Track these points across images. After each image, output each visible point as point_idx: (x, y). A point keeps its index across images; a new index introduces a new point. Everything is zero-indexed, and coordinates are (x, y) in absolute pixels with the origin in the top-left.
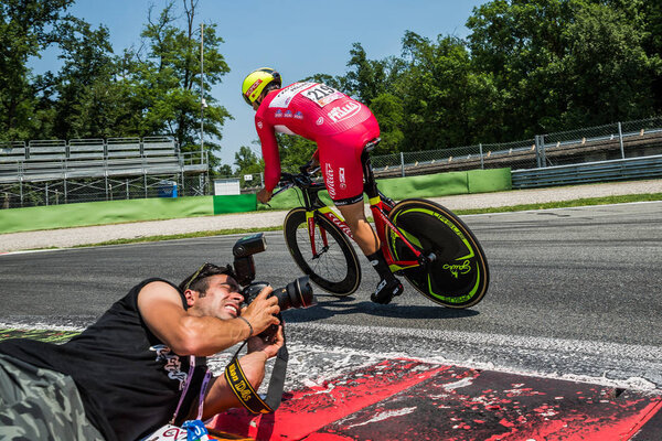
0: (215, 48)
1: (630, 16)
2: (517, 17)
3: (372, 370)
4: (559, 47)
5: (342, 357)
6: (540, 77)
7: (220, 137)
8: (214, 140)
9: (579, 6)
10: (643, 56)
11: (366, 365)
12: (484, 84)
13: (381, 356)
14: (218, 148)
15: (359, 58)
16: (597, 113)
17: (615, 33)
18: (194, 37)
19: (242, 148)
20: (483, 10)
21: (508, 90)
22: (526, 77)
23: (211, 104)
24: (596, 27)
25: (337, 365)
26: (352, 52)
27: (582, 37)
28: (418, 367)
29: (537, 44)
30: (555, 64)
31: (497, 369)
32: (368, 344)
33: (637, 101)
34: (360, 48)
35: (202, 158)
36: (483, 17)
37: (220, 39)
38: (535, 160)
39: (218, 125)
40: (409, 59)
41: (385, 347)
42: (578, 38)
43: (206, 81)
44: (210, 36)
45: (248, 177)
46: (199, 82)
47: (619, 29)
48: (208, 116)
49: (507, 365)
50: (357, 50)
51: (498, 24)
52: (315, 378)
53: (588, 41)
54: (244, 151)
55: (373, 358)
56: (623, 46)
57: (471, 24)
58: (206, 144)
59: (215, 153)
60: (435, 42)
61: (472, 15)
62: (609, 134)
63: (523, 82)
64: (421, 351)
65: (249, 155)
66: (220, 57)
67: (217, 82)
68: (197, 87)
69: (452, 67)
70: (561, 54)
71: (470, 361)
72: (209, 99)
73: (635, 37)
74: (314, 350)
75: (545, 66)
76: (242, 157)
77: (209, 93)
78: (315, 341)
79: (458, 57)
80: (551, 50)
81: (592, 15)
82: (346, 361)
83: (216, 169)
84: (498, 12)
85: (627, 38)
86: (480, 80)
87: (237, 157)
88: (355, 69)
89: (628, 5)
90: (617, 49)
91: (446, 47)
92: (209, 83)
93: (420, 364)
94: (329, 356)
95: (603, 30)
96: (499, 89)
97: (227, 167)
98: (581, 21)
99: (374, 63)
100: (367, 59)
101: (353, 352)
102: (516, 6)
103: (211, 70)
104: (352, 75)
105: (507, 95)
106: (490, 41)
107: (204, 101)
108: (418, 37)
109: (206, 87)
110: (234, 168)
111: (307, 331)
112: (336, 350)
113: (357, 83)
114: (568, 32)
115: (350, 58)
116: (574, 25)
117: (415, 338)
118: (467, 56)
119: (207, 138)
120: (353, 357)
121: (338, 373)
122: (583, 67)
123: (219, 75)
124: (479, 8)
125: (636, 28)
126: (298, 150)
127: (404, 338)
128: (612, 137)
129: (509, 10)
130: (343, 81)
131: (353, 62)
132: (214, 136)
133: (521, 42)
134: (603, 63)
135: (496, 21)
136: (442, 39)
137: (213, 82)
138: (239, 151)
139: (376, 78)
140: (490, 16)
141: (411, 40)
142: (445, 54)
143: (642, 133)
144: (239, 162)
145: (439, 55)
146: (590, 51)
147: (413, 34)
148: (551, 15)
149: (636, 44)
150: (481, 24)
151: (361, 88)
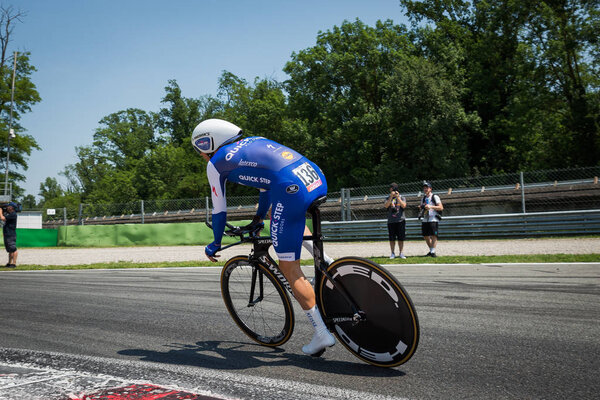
0: (28, 76)
1: (450, 70)
2: (336, 65)
3: (121, 390)
4: (376, 98)
5: (103, 381)
6: (355, 126)
7: (26, 168)
8: (19, 170)
9: (399, 58)
10: (461, 112)
11: (118, 387)
12: (298, 130)
13: (132, 381)
14: (22, 178)
15: (174, 95)
16: (410, 167)
17: (434, 88)
18: (6, 63)
19: (48, 179)
20: (302, 56)
21: (322, 139)
22: (341, 126)
23: (19, 133)
24: (415, 81)
25: (96, 386)
26: (167, 89)
27: (400, 90)
28: (156, 391)
29: (354, 93)
30: (370, 116)
31: (212, 396)
32: (125, 373)
33: (452, 158)
34: (176, 84)
35: (6, 189)
36: (301, 63)
37: (33, 68)
38: (340, 213)
39: (24, 155)
40: (225, 99)
41: (137, 376)
42: (396, 90)
43: (16, 110)
44: (23, 63)
45: (51, 212)
46: (8, 110)
47: (438, 84)
48: (16, 145)
49: (221, 393)
50: (173, 87)
51: (316, 70)
52: (78, 393)
53: (406, 94)
54: (50, 183)
55: (125, 382)
56: (441, 101)
57: (288, 69)
58: (11, 174)
59: (19, 184)
60: (251, 84)
61: (291, 60)
62: (416, 191)
63: (338, 132)
64: (163, 380)
65: (54, 187)
66: (32, 86)
67: (27, 111)
68: (6, 115)
69: (267, 111)
70: (377, 105)
71: (196, 389)
72: (17, 128)
73: (454, 94)
74: (83, 375)
75: (361, 116)
76: (47, 189)
77: (18, 122)
78: (85, 368)
79: (274, 101)
80: (368, 101)
81: (412, 68)
82: (104, 384)
83: (19, 200)
84: (317, 58)
85: (446, 94)
86: (295, 126)
87: (42, 187)
88: (169, 106)
89: (449, 60)
90: (434, 104)
91: (263, 90)
92: (19, 112)
93: (158, 388)
94: (93, 380)
95: (421, 84)
96: (314, 136)
97: (31, 197)
98: (399, 74)
99: (190, 102)
100: (182, 96)
101: (112, 378)
102: (335, 54)
103: (21, 98)
104: (165, 112)
105: (321, 143)
106: (307, 87)
107: (12, 131)
108: (236, 77)
109: (15, 115)
110: (38, 199)
111: (80, 361)
112: (100, 376)
113: (170, 120)
114: (385, 84)
115: (165, 94)
116: (392, 77)
117: (162, 371)
118: (283, 101)
119: (12, 168)
120: (111, 382)
121: (96, 391)
122: (399, 120)
123: (29, 105)
124: (298, 53)
125: (456, 84)
126: (105, 185)
127: (154, 371)
128: (420, 194)
129: (328, 57)
130: (156, 117)
131: (168, 99)
132: (20, 167)
133: (339, 90)
134: (419, 117)
135: (315, 68)
136: (259, 81)
137: (23, 111)
138: (44, 181)
139: (190, 117)
140: (308, 62)
141: (228, 80)
142: (261, 98)
143: (450, 191)
144: (44, 193)
145: (255, 98)
146: (407, 104)
147: (230, 75)
148: (371, 65)
149: (454, 100)
150: (299, 69)
151: (174, 125)
